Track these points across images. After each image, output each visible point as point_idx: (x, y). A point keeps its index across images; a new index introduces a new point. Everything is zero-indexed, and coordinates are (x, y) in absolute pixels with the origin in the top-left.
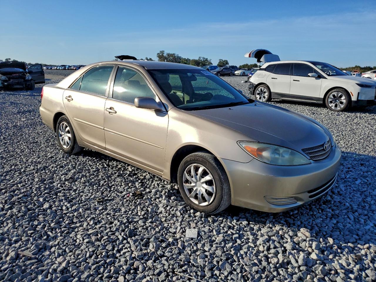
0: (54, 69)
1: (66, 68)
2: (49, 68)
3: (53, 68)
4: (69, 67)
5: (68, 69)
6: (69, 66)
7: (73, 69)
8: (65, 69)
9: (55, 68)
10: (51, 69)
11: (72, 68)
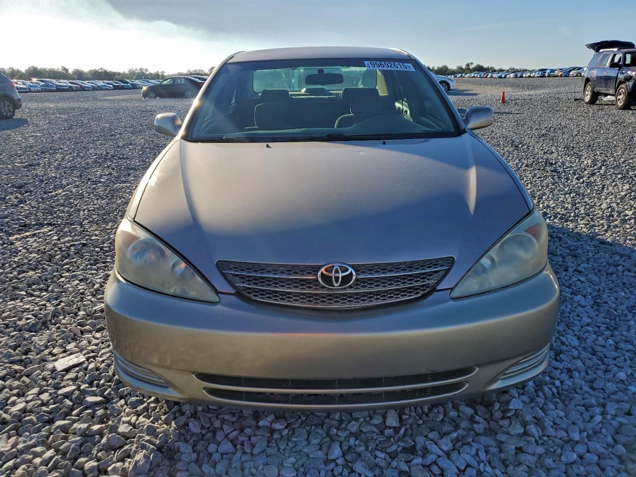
0: (526, 77)
1: (546, 75)
2: (519, 76)
3: (524, 75)
4: (551, 72)
5: (548, 76)
6: (553, 71)
7: (557, 76)
8: (543, 76)
9: (528, 74)
10: (522, 77)
11: (556, 73)
